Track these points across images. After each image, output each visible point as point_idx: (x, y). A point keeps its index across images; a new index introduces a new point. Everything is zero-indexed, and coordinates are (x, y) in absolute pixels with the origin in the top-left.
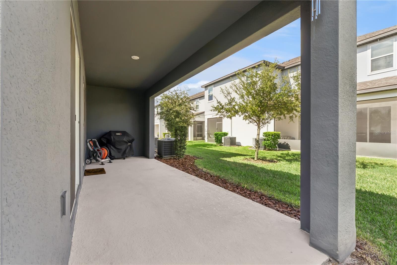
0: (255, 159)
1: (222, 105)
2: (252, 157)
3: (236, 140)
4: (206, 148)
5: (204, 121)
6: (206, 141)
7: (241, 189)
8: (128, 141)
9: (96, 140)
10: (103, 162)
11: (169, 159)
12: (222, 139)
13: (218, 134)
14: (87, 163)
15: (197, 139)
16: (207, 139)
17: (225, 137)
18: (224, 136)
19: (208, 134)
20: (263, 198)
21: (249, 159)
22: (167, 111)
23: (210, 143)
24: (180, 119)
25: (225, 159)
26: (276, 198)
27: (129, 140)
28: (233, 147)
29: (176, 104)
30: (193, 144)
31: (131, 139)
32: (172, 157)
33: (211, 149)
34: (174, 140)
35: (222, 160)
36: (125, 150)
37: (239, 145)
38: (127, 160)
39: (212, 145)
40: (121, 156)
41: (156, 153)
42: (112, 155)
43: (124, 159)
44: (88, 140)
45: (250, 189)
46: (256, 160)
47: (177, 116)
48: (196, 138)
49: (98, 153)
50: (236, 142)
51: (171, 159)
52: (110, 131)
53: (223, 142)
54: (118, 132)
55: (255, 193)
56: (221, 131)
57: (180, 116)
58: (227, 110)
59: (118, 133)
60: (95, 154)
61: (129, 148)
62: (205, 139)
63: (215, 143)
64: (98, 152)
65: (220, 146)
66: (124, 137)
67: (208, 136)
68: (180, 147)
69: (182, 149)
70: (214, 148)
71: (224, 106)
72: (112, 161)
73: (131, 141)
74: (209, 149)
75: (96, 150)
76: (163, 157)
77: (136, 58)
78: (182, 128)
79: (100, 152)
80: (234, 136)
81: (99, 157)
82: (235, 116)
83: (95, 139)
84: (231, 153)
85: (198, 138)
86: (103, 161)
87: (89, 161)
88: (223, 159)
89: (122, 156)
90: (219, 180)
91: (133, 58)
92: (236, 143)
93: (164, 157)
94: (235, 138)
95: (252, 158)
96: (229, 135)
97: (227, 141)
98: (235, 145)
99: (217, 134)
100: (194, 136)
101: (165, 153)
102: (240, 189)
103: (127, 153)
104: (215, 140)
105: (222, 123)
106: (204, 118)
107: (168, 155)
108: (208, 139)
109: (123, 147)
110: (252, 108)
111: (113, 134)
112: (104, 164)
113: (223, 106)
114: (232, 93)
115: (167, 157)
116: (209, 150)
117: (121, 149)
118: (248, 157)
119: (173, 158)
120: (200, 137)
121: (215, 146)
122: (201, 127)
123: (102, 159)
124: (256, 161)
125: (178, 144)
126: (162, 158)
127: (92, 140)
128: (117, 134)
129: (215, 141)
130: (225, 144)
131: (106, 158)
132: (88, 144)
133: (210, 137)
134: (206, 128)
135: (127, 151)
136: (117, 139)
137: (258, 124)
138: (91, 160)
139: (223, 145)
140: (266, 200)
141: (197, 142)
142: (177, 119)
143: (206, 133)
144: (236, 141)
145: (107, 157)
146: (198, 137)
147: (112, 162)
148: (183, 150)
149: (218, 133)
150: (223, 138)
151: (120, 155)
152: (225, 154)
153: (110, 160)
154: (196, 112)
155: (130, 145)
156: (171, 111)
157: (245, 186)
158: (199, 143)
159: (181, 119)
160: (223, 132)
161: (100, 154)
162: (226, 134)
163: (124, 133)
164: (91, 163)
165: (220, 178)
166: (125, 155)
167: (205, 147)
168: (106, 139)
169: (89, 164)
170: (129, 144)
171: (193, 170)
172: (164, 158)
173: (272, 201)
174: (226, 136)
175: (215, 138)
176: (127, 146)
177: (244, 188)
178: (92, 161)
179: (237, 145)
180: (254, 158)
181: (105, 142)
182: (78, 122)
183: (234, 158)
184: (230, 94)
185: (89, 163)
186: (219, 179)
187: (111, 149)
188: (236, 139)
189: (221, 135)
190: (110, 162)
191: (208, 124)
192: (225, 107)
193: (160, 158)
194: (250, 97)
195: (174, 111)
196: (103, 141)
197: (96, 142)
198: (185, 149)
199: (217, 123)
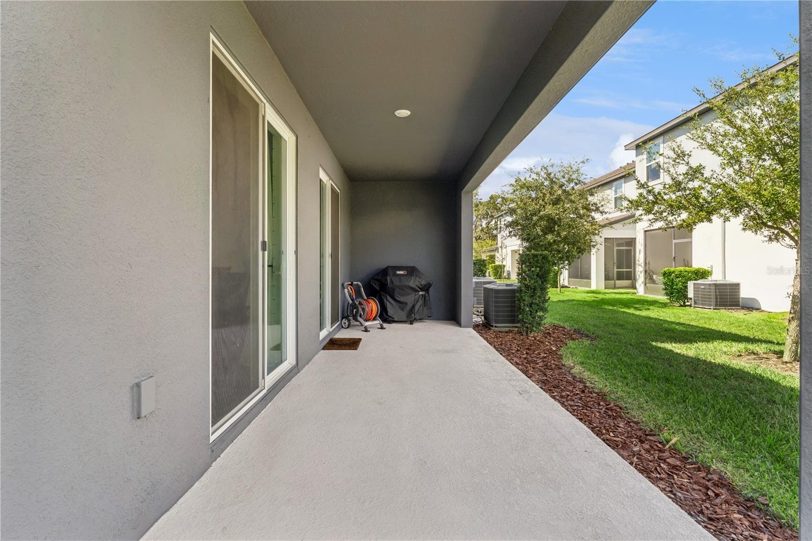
0: (786, 357)
1: (656, 191)
2: (777, 348)
3: (739, 292)
4: (631, 311)
5: (635, 238)
6: (641, 291)
7: (655, 447)
8: (419, 288)
9: (359, 283)
10: (368, 326)
11: (506, 332)
12: (686, 287)
13: (674, 272)
14: (344, 326)
15: (617, 286)
16: (643, 286)
17: (700, 282)
18: (696, 280)
19: (646, 271)
20: (717, 495)
21: (765, 356)
22: (527, 218)
23: (651, 297)
24: (557, 237)
25: (669, 346)
26: (775, 508)
27: (421, 285)
28: (724, 313)
29: (546, 200)
30: (597, 298)
31: (423, 283)
32: (516, 327)
33: (644, 313)
34: (516, 288)
35: (656, 347)
36: (413, 307)
37: (751, 306)
38: (417, 325)
39: (654, 303)
40: (405, 319)
41: (482, 316)
42: (389, 314)
43: (411, 324)
44: (346, 283)
45: (686, 453)
46: (786, 362)
47: (549, 230)
48: (613, 281)
49: (360, 309)
50: (739, 298)
51: (511, 332)
52: (388, 266)
53: (691, 294)
54: (400, 268)
55: (699, 469)
56: (688, 263)
57: (556, 228)
58: (671, 206)
59: (399, 270)
60: (355, 310)
61: (420, 302)
62: (637, 286)
63: (663, 298)
64: (359, 306)
65: (681, 306)
66: (411, 279)
67: (646, 278)
68: (530, 305)
69: (537, 311)
70: (654, 313)
71: (663, 194)
72: (385, 325)
73: (426, 288)
74: (638, 313)
75: (357, 304)
76: (492, 326)
77: (403, 113)
78: (536, 259)
79: (362, 306)
80: (731, 279)
81: (361, 316)
82: (710, 220)
83: (359, 281)
84: (704, 328)
85: (619, 283)
86: (367, 324)
87: (346, 321)
88: (662, 345)
89: (407, 317)
90: (599, 405)
91: (398, 114)
92: (741, 300)
93: (496, 327)
94: (738, 285)
95: (775, 352)
96: (716, 277)
97: (705, 295)
98: (738, 305)
99: (670, 273)
100: (607, 278)
101: (497, 316)
102: (651, 446)
103: (416, 311)
104: (665, 289)
105: (692, 242)
106: (636, 229)
107: (504, 323)
108: (645, 284)
109: (410, 299)
110: (759, 193)
111: (390, 272)
112: (369, 330)
113: (659, 193)
114: (692, 153)
115: (503, 327)
116: (637, 316)
117: (406, 304)
118: (761, 348)
119: (516, 329)
120: (626, 280)
121: (665, 305)
122: (628, 252)
123: (366, 320)
124: (788, 365)
125: (524, 298)
126: (490, 329)
127: (352, 283)
128: (398, 272)
129: (664, 292)
130: (695, 303)
131: (374, 319)
132: (346, 290)
133: (653, 282)
134: (640, 257)
135: (417, 307)
136: (396, 282)
137: (796, 242)
138: (349, 321)
139: (690, 306)
140: (727, 502)
141: (612, 294)
142: (550, 237)
143: (640, 270)
144: (739, 295)
145: (376, 317)
146: (617, 280)
147: (385, 328)
148: (540, 313)
149: (672, 269)
150: (691, 285)
151: (403, 315)
152: (682, 331)
153: (381, 323)
154: (605, 216)
155: (422, 295)
156: (535, 218)
157: (671, 440)
158: (618, 296)
159: (559, 235)
160: (693, 266)
161: (363, 310)
162: (702, 274)
163: (412, 271)
164: (349, 326)
165: (605, 401)
166: (413, 315)
167: (629, 307)
168: (379, 283)
169: (347, 328)
170: (421, 293)
171: (546, 365)
172: (494, 328)
173: (754, 514)
174: (702, 278)
175: (665, 284)
176: (416, 297)
177: (664, 445)
178: (351, 324)
179: (743, 308)
180: (780, 354)
181: (377, 288)
182: (294, 252)
183: (702, 346)
184: (686, 158)
185: (347, 326)
186: (602, 403)
187: (388, 303)
188: (739, 289)
189: (683, 277)
190: (382, 328)
191: (645, 246)
192: (665, 197)
193: (486, 327)
194: (765, 156)
195: (541, 218)
196: (374, 284)
197: (361, 287)
198: (544, 310)
199: (674, 241)
